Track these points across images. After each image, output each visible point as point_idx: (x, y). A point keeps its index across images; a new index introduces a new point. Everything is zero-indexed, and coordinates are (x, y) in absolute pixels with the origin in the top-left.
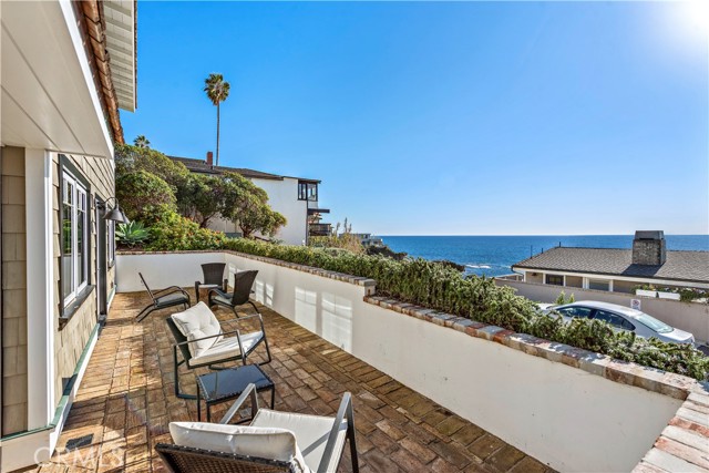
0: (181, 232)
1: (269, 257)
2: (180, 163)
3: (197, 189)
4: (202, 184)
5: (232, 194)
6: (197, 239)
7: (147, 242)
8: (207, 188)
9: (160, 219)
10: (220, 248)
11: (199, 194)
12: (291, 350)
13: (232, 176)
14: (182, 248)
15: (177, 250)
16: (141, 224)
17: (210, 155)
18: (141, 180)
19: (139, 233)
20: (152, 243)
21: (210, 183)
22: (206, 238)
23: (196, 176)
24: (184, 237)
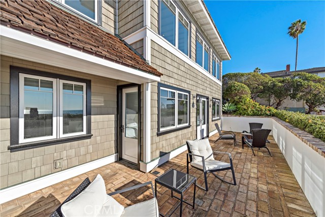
0: (248, 108)
1: (288, 122)
2: (266, 75)
3: (274, 85)
4: (277, 83)
5: (297, 85)
6: (256, 110)
7: (235, 111)
8: (280, 84)
9: (241, 102)
10: (270, 116)
11: (275, 88)
12: (265, 187)
13: (299, 75)
14: (248, 115)
15: (245, 115)
16: (234, 104)
17: (288, 67)
18: (234, 86)
19: (233, 108)
20: (236, 112)
21: (283, 82)
22: (261, 110)
23: (274, 79)
24: (250, 109)
